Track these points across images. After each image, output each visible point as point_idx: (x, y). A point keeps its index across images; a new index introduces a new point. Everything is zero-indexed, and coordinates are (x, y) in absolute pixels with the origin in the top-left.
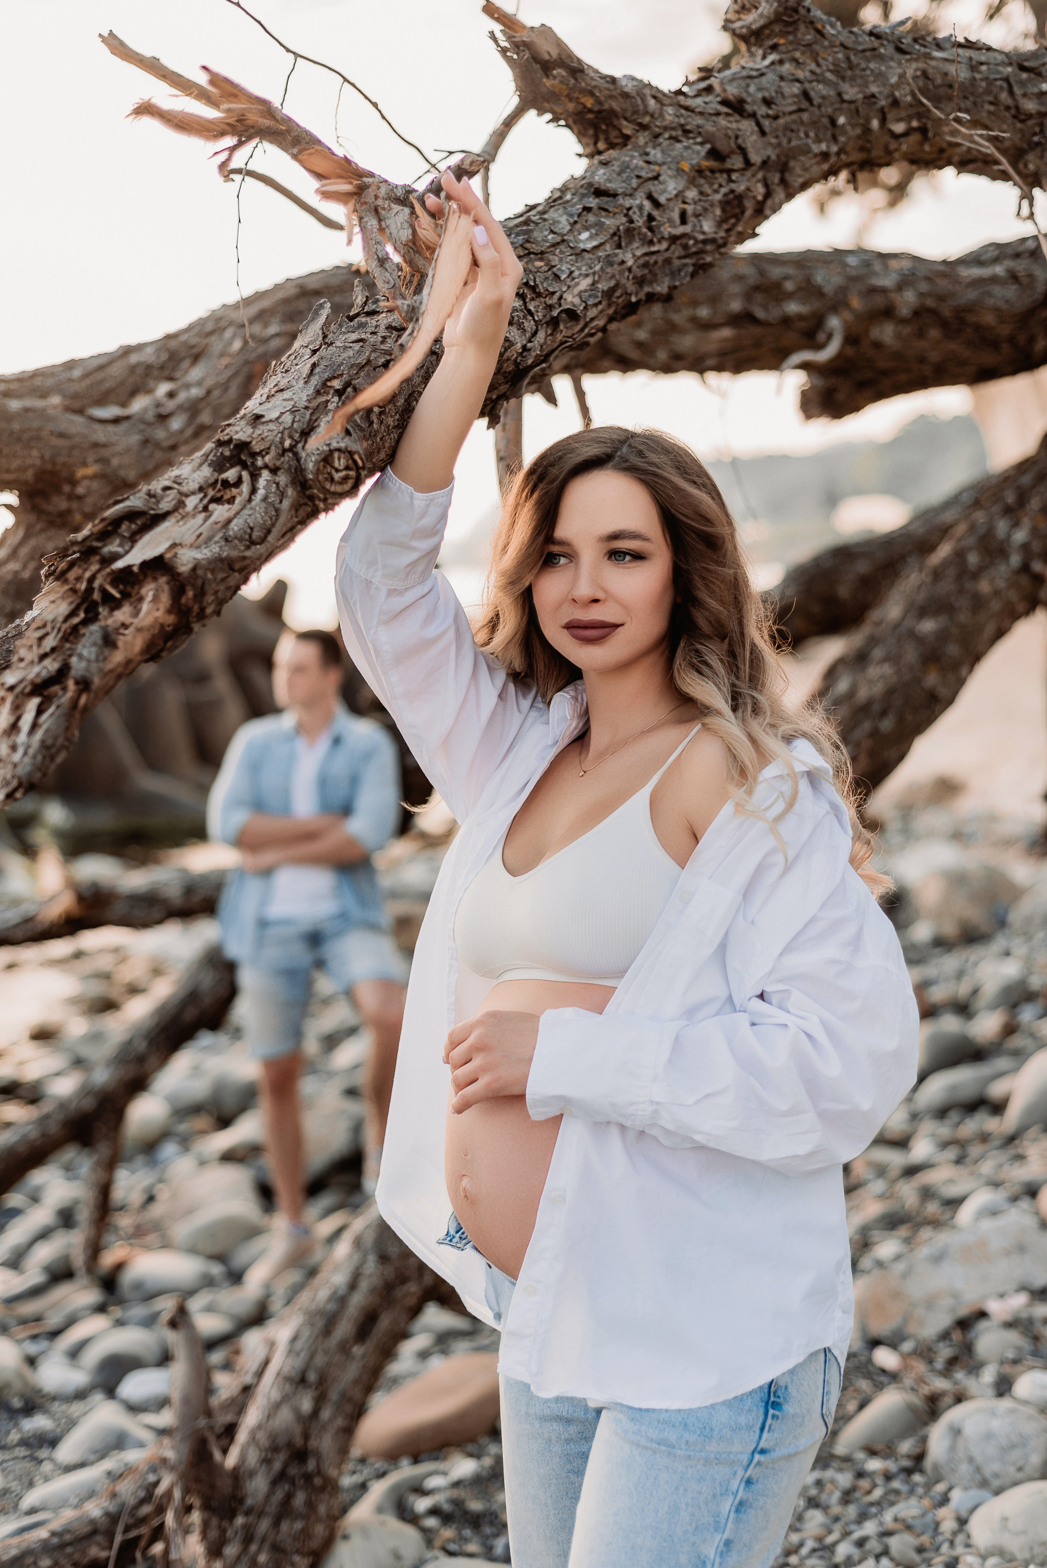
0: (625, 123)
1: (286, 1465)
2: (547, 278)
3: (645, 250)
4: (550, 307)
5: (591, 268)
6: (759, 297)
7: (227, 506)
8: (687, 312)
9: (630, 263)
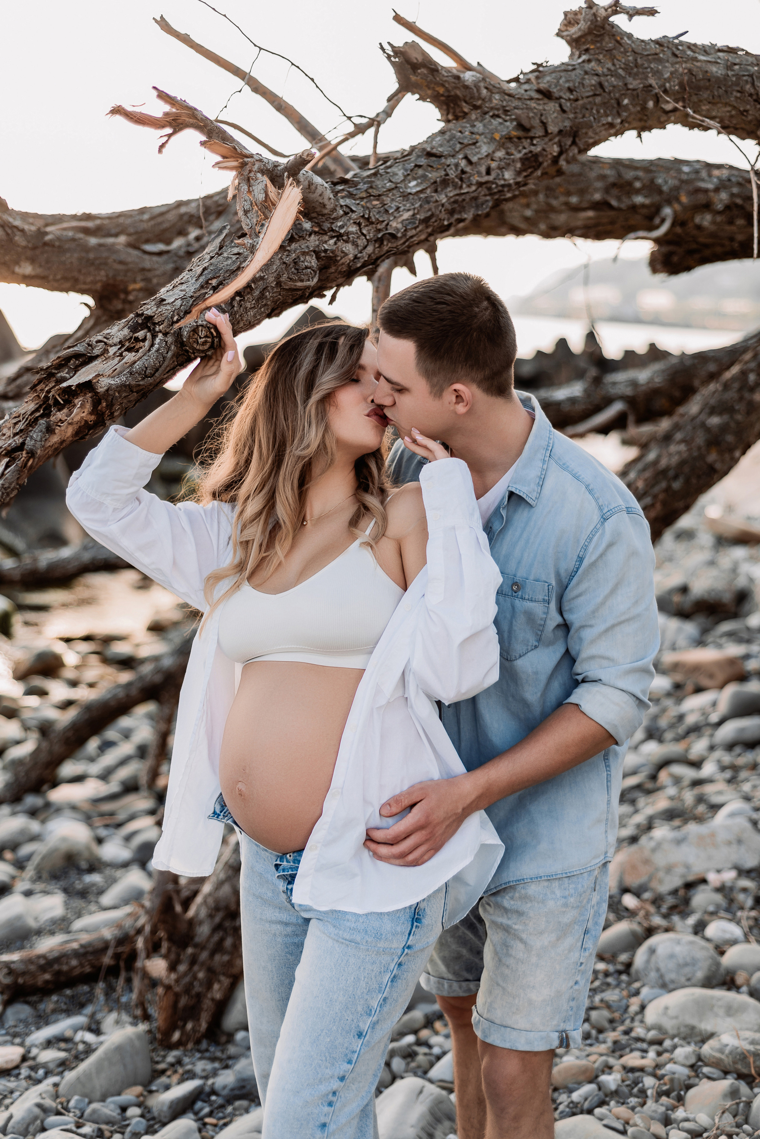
0: (464, 104)
1: (223, 919)
2: (379, 212)
3: (457, 192)
4: (379, 230)
5: (413, 205)
6: (615, 191)
7: (134, 354)
8: (562, 199)
9: (444, 201)
